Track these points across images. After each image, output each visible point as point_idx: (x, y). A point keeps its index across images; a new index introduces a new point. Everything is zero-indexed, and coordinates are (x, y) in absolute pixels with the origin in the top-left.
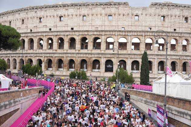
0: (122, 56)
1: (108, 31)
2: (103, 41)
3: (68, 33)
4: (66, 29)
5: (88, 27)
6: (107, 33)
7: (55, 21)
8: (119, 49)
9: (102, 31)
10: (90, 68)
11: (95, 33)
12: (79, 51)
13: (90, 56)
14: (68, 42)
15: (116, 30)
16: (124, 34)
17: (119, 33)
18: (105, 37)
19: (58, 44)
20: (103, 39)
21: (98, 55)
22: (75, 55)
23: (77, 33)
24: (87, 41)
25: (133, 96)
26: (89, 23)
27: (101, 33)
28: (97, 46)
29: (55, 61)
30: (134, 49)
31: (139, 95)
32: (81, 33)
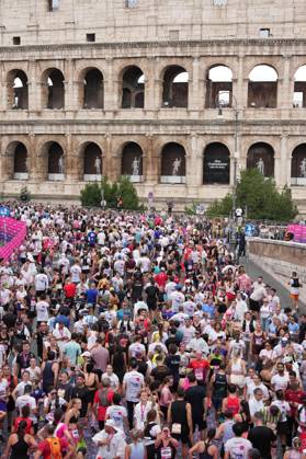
0: (261, 130)
1: (211, 43)
2: (195, 80)
3: (75, 54)
4: (69, 38)
5: (144, 29)
6: (209, 50)
7: (33, 10)
8: (249, 106)
9: (193, 44)
10: (151, 172)
11: (169, 51)
12: (115, 113)
13: (152, 131)
14: (79, 83)
15: (239, 37)
16: (266, 51)
17: (250, 48)
18: (203, 64)
19: (43, 93)
20: (196, 71)
21: (179, 128)
22: (101, 129)
23: (107, 53)
24: (141, 80)
25: (283, 263)
26: (147, 14)
27: (188, 51)
28: (175, 95)
29: (36, 148)
30: (301, 105)
31: (301, 258)
32: (119, 53)
